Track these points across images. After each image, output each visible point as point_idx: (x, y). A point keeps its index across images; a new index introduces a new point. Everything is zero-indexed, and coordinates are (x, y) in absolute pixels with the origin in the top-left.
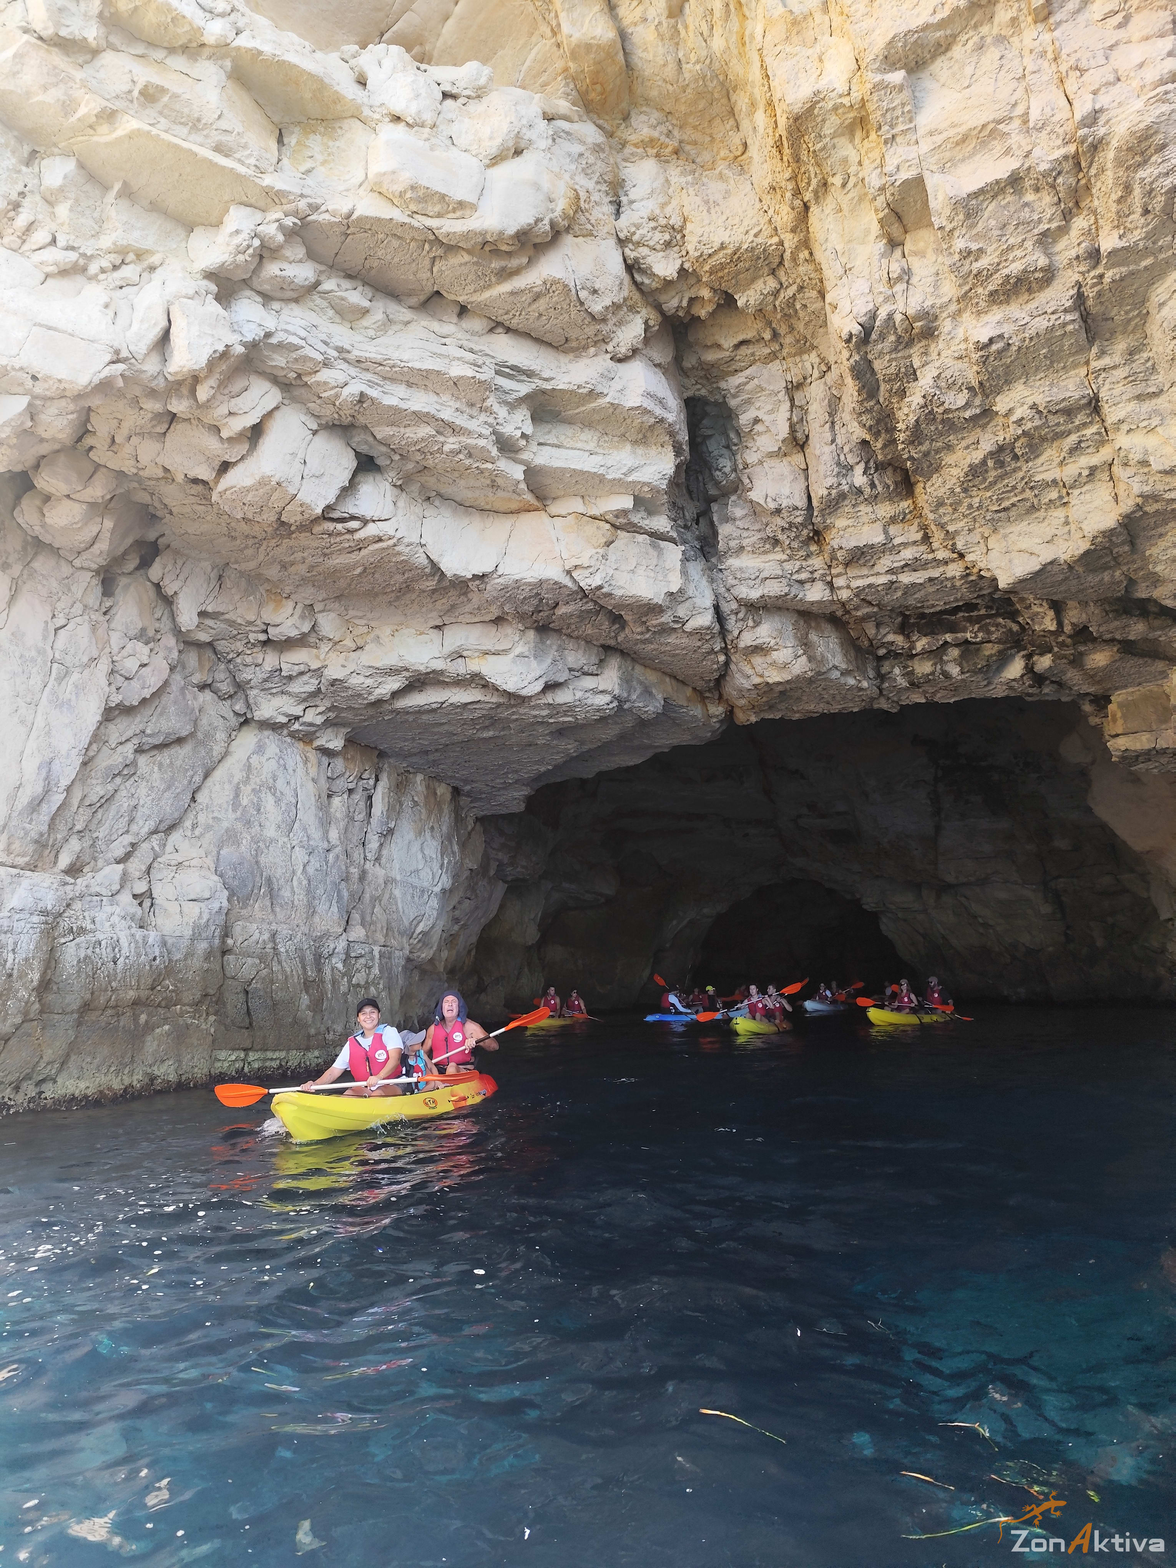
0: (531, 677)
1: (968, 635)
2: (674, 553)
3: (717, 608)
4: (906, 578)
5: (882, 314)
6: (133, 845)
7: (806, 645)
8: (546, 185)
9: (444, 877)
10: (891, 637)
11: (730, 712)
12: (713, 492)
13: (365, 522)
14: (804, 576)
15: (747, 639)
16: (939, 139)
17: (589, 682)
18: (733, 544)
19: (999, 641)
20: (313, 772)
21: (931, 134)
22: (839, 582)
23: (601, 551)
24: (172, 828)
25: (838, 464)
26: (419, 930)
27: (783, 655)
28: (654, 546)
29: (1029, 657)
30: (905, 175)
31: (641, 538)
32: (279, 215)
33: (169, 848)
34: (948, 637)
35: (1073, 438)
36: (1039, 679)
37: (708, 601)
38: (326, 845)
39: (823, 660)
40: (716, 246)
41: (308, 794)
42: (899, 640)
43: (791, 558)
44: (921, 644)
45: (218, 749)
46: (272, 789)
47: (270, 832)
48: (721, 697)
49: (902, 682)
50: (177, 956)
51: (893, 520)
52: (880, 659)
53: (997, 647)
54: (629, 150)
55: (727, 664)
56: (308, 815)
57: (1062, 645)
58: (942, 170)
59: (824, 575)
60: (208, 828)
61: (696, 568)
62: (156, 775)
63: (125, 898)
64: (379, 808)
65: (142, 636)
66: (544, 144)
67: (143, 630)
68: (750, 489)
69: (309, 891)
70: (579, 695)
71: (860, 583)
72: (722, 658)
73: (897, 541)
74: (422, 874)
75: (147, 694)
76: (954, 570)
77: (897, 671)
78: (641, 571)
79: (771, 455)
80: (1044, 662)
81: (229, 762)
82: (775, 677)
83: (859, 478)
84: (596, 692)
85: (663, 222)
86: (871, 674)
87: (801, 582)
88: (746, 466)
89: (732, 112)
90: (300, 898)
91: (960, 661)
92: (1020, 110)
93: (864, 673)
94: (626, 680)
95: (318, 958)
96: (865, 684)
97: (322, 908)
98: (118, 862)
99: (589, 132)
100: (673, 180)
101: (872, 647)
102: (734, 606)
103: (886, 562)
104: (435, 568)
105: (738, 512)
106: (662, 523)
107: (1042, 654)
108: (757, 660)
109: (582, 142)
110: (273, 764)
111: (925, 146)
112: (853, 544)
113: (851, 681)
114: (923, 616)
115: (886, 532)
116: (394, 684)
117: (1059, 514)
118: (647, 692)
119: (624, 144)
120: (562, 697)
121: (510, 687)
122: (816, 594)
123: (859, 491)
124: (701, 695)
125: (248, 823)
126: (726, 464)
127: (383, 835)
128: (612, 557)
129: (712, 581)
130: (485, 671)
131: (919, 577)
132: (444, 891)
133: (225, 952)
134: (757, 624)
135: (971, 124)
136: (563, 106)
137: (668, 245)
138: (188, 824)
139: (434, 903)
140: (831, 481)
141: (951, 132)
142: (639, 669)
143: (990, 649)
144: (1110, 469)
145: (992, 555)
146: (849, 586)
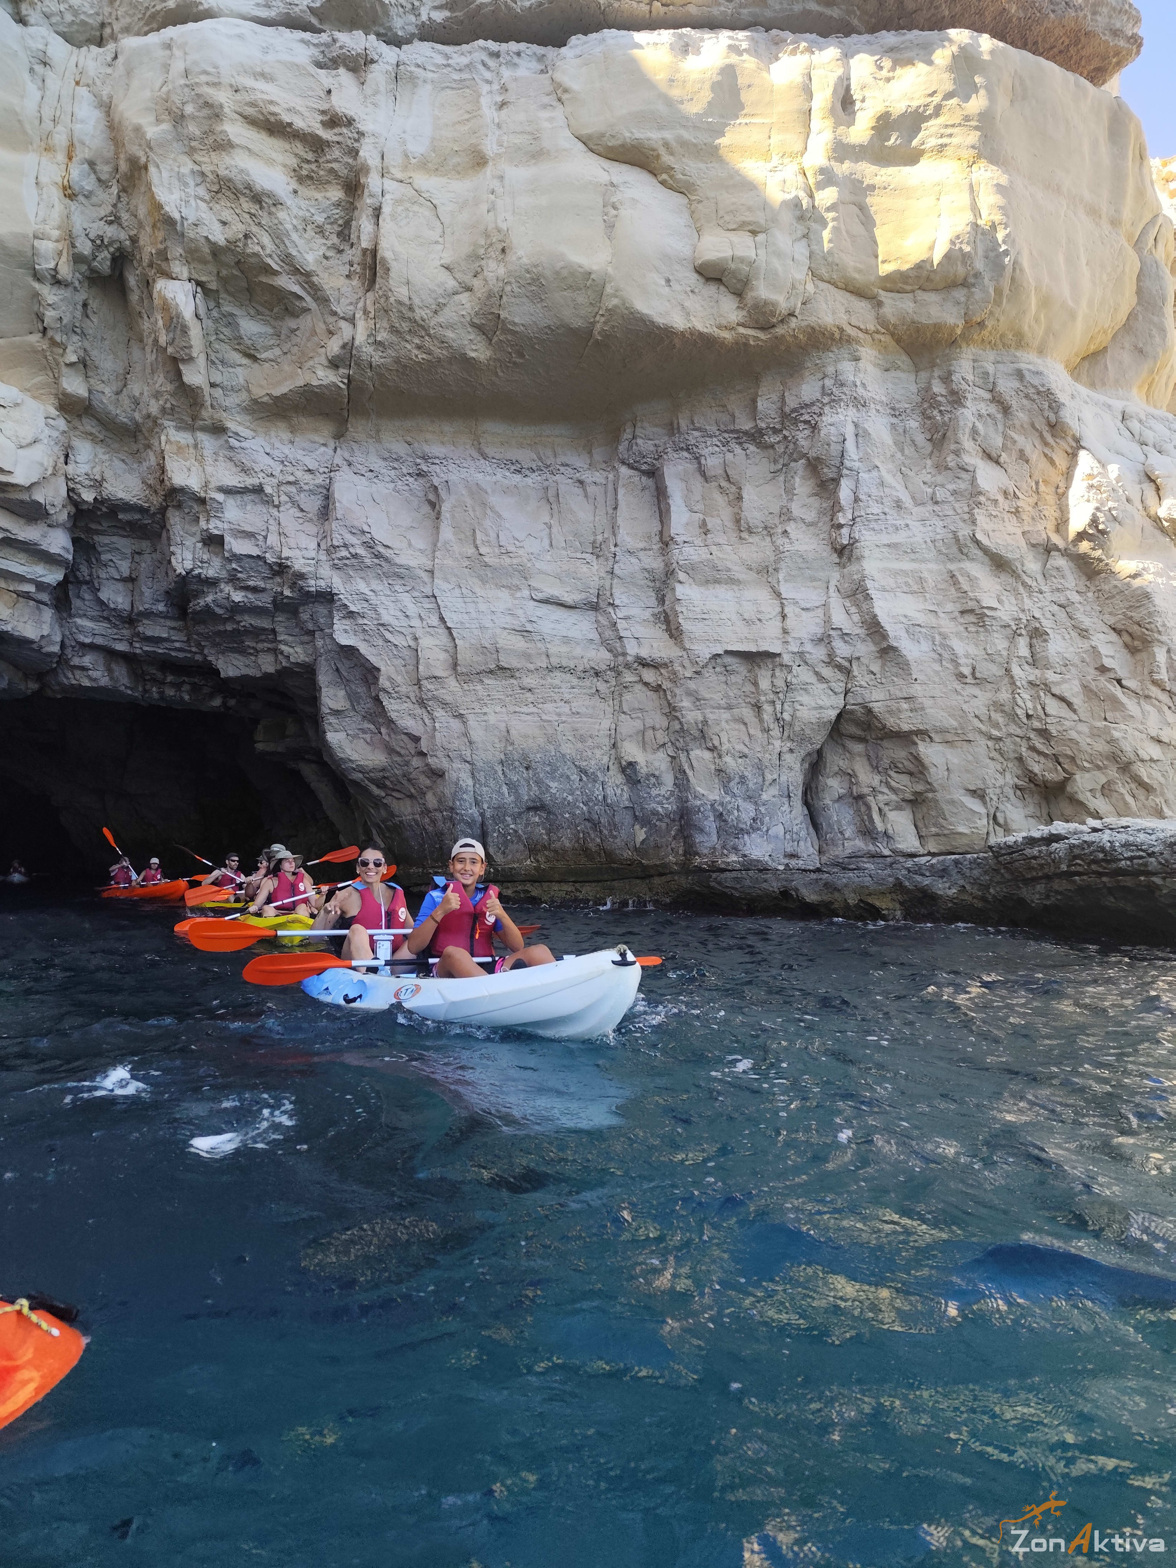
2: (48, 614)
3: (63, 643)
4: (173, 654)
5: (196, 572)
7: (110, 670)
8: (46, 463)
10: (155, 672)
11: (44, 690)
14: (117, 637)
15: (76, 661)
16: (232, 527)
21: (230, 523)
22: (137, 645)
23: (11, 610)
25: (152, 598)
27: (95, 674)
28: (39, 609)
29: (225, 698)
30: (216, 532)
31: (34, 604)
34: (186, 679)
35: (264, 636)
36: (228, 708)
37: (59, 639)
39: (117, 680)
40: (117, 497)
42: (159, 674)
43: (113, 628)
44: (171, 679)
48: (41, 681)
49: (156, 695)
51: (174, 628)
52: (146, 681)
54: (78, 433)
55: (57, 669)
58: (232, 537)
59: (128, 640)
61: (58, 622)
66: (45, 440)
68: (97, 589)
71: (147, 648)
72: (54, 666)
73: (174, 638)
76: (199, 659)
77: (154, 689)
78: (29, 622)
79: (115, 579)
80: (232, 702)
82: (86, 683)
83: (161, 607)
85: (91, 476)
86: (140, 689)
87: (115, 639)
88: (98, 577)
91: (189, 693)
92: (263, 533)
93: (137, 687)
96: (136, 693)
99: (61, 423)
100: (99, 455)
101: (144, 676)
102: (73, 643)
103: (167, 645)
106: (45, 597)
107: (233, 699)
108: (78, 672)
109: (57, 429)
111: (227, 526)
112: (149, 633)
113: (129, 691)
115: (169, 633)
117: (253, 659)
118: (1, 675)
119: (76, 428)
122: (121, 647)
123: (161, 613)
126: (85, 570)
128: (16, 614)
129: (61, 626)
131: (181, 655)
134: (84, 655)
135: (245, 528)
136: (51, 410)
137: (91, 487)
140: (146, 604)
141: (237, 527)
143: (206, 690)
144: (275, 651)
145: (220, 661)
146: (139, 648)
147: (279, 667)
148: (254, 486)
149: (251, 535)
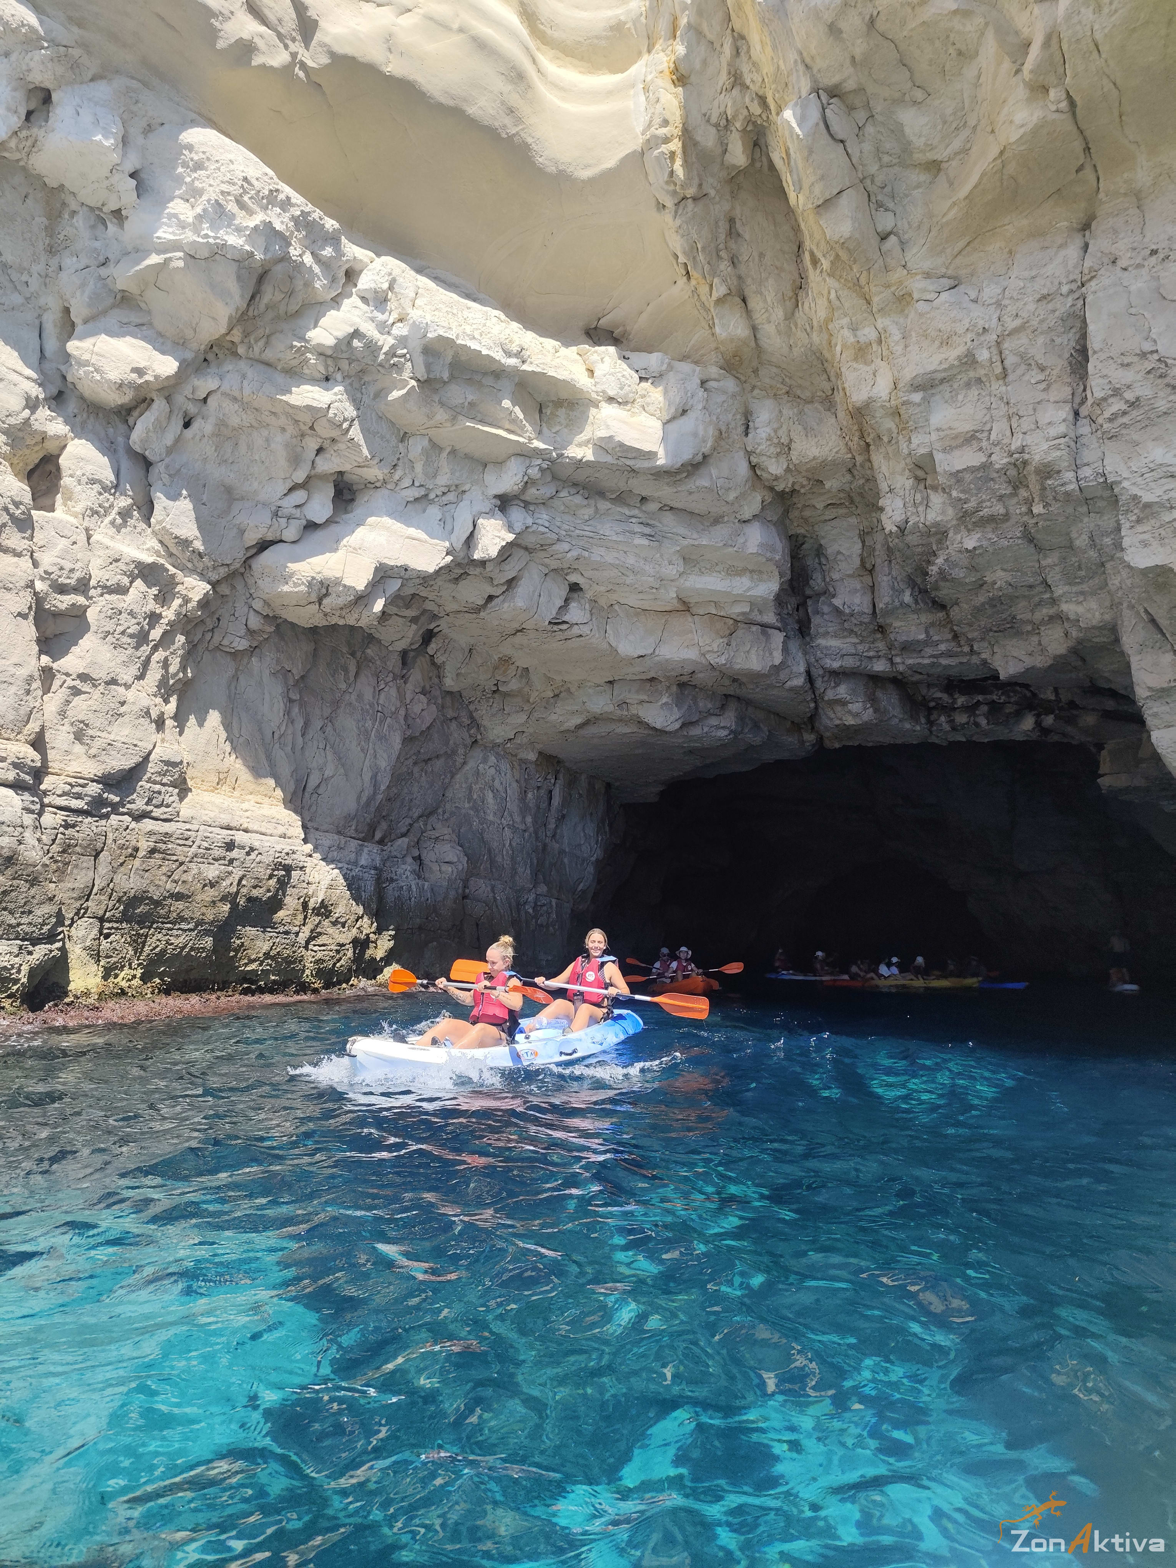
0: (673, 718)
1: (995, 697)
2: (778, 638)
3: (808, 673)
4: (944, 661)
5: (911, 522)
6: (411, 825)
7: (873, 700)
8: (701, 433)
9: (599, 851)
10: (939, 695)
11: (821, 738)
12: (808, 592)
13: (572, 625)
14: (871, 654)
15: (830, 695)
16: (942, 434)
17: (714, 721)
18: (821, 630)
19: (1016, 703)
20: (517, 776)
21: (938, 430)
22: (898, 660)
23: (725, 640)
24: (431, 813)
25: (893, 588)
26: (581, 887)
27: (855, 707)
28: (764, 633)
29: (1038, 716)
30: (922, 451)
31: (754, 628)
32: (539, 462)
33: (429, 827)
34: (980, 698)
35: (1037, 599)
36: (1045, 731)
37: (802, 668)
38: (523, 827)
39: (885, 712)
40: (811, 456)
41: (513, 791)
42: (945, 697)
43: (861, 642)
44: (961, 700)
45: (459, 760)
46: (492, 789)
47: (491, 817)
48: (813, 728)
49: (947, 727)
50: (439, 899)
51: (932, 624)
52: (930, 710)
53: (1015, 707)
54: (756, 392)
55: (816, 708)
56: (513, 806)
57: (1061, 709)
58: (944, 450)
59: (885, 655)
60: (452, 814)
61: (794, 646)
62: (424, 778)
63: (409, 860)
64: (556, 801)
65: (424, 692)
66: (700, 406)
67: (424, 688)
68: (834, 596)
69: (513, 858)
70: (706, 729)
71: (910, 661)
72: (812, 705)
73: (935, 638)
74: (584, 848)
75: (424, 728)
76: (975, 660)
77: (943, 719)
78: (753, 651)
79: (849, 576)
80: (1049, 720)
81: (467, 768)
82: (850, 721)
83: (907, 598)
84: (718, 727)
85: (775, 441)
86: (923, 720)
87: (870, 658)
88: (832, 580)
89: (825, 371)
90: (507, 863)
91: (987, 716)
92: (987, 427)
93: (917, 721)
94: (741, 719)
95: (518, 904)
96: (918, 728)
97: (520, 870)
98: (404, 835)
99: (730, 384)
100: (785, 412)
101: (924, 702)
102: (821, 672)
103: (929, 651)
104: (614, 650)
105: (826, 609)
106: (770, 618)
107: (1047, 714)
108: (838, 708)
109: (725, 392)
110: (493, 771)
111: (934, 436)
112: (904, 638)
113: (907, 726)
114: (962, 681)
115: (927, 632)
116: (578, 720)
117: (1035, 639)
118: (756, 726)
119: (754, 387)
120: (696, 731)
121: (658, 726)
122: (880, 666)
123: (908, 606)
124: (797, 727)
125: (477, 811)
126: (817, 576)
127: (558, 820)
128: (734, 644)
129: (805, 653)
130: (641, 714)
131: (954, 662)
132: (597, 860)
133: (465, 897)
134: (837, 685)
135: (960, 430)
136: (714, 371)
137: (778, 454)
138: (440, 811)
139: (591, 869)
140: (887, 599)
141: (949, 432)
142: (750, 709)
143: (1009, 709)
144: (1059, 618)
145: (997, 657)
146: (904, 663)
147: (1071, 643)
148: (959, 358)
149: (971, 438)
